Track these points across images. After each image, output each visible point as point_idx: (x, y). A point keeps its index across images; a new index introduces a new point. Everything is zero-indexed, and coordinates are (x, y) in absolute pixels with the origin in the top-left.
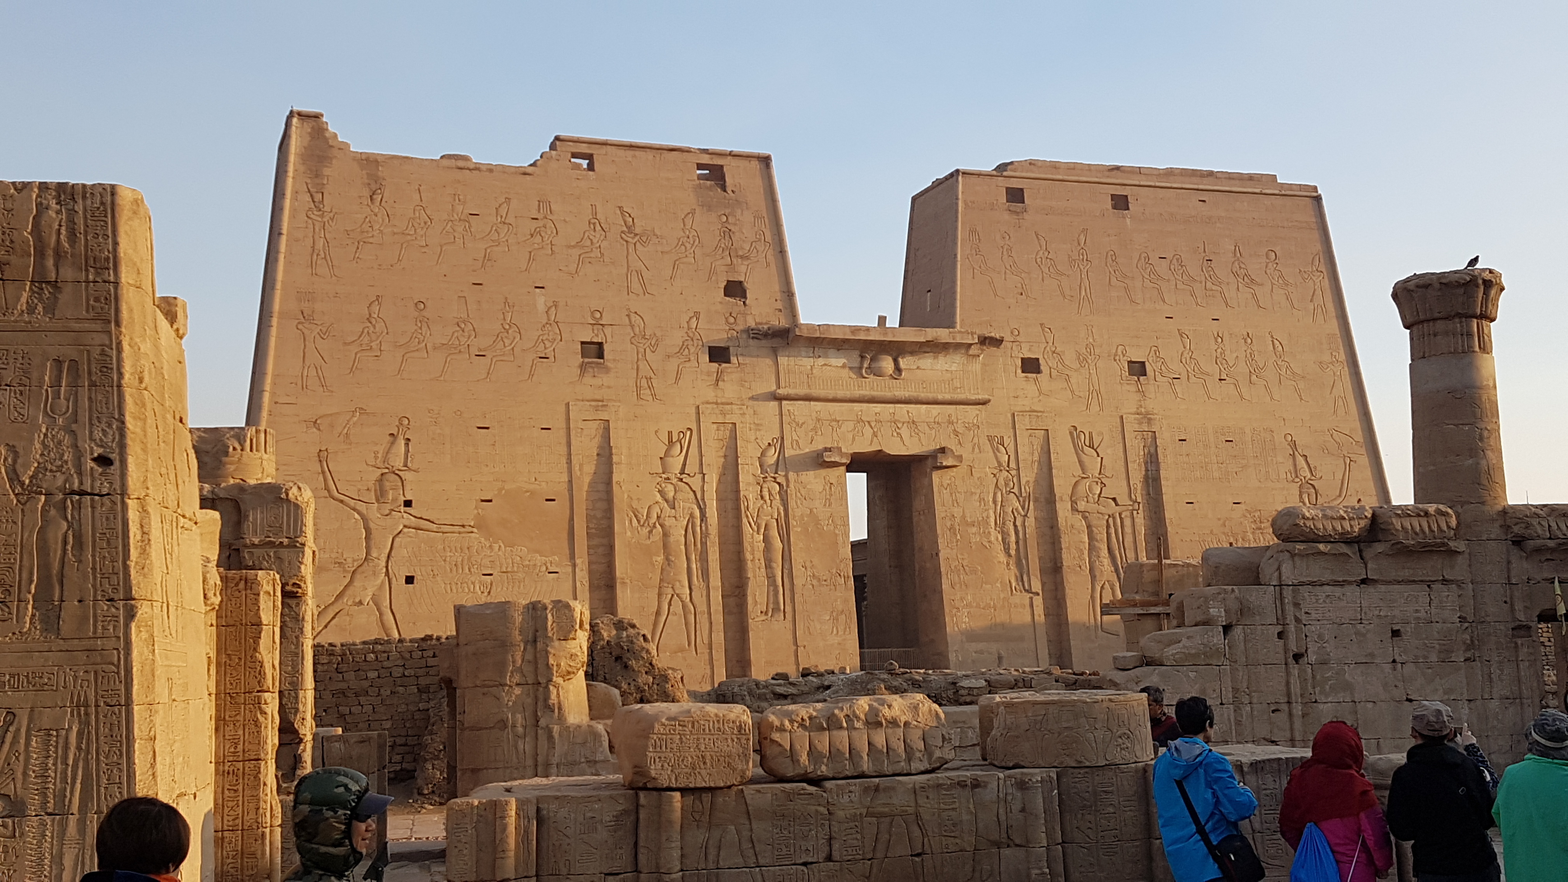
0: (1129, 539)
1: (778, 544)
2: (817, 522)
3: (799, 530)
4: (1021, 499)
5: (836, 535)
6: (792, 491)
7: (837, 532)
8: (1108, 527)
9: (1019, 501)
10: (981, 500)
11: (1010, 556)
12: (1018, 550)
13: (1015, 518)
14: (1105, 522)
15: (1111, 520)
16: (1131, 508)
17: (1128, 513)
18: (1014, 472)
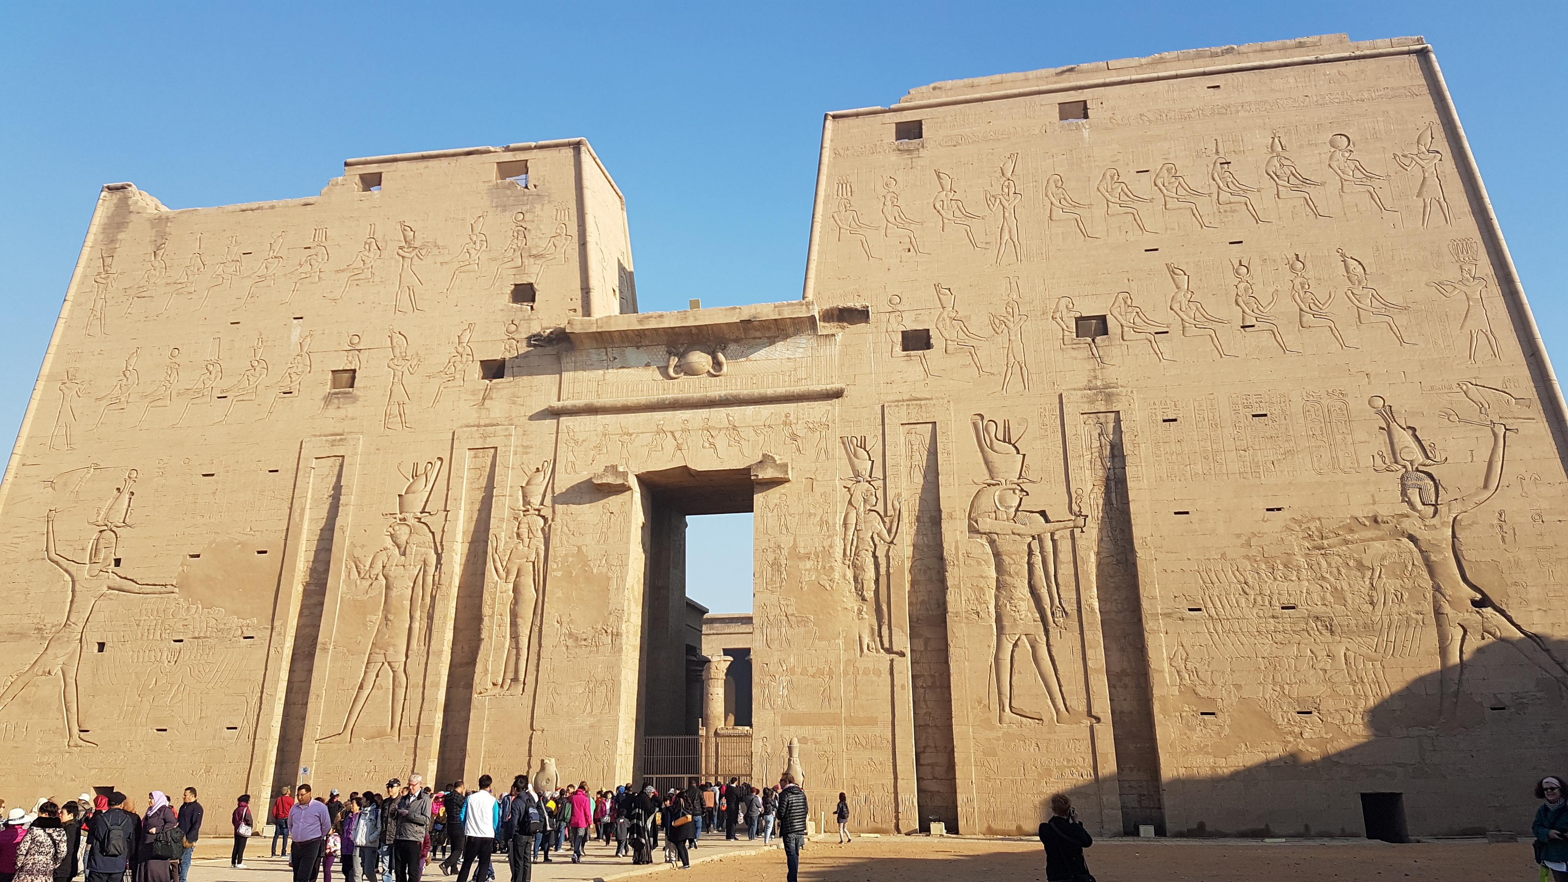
0: (1066, 571)
1: (529, 594)
2: (585, 562)
3: (559, 574)
4: (887, 520)
5: (609, 579)
6: (557, 526)
7: (610, 574)
8: (1030, 553)
9: (884, 522)
10: (823, 523)
11: (864, 599)
12: (877, 592)
13: (875, 545)
14: (1026, 548)
15: (1035, 545)
16: (1071, 524)
17: (1067, 532)
18: (879, 483)
